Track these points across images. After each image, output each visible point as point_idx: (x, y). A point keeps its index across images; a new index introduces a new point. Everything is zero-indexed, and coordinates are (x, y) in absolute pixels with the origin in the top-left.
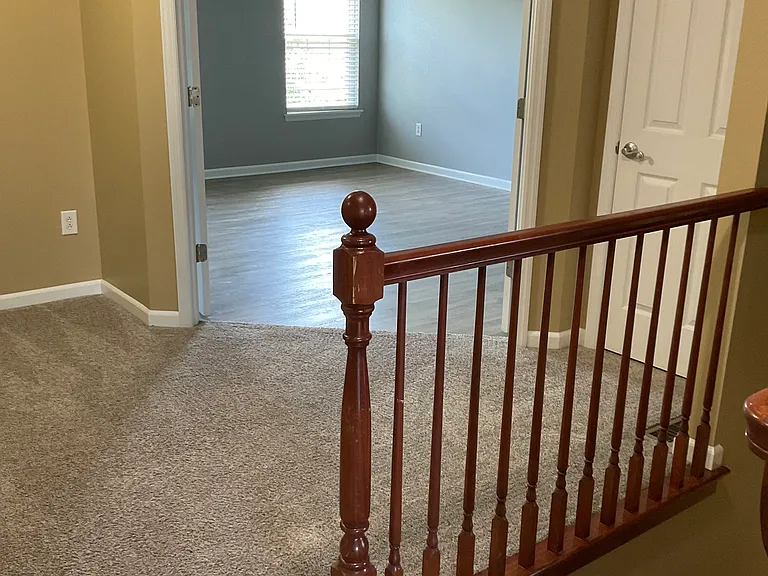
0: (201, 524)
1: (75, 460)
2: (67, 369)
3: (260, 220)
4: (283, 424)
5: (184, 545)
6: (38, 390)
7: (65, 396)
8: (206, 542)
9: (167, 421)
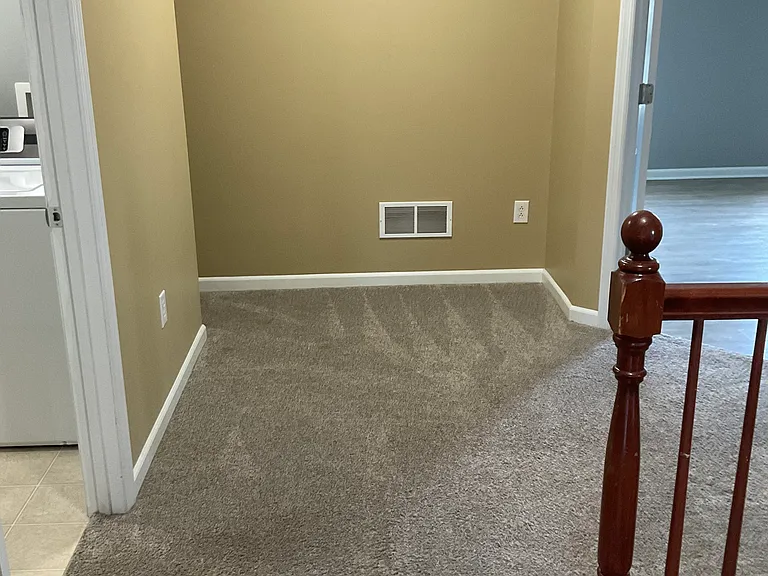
0: (521, 524)
1: (444, 429)
2: (479, 346)
3: (749, 228)
4: (651, 450)
5: (496, 537)
6: (446, 360)
7: (465, 370)
8: (517, 543)
9: (540, 416)
